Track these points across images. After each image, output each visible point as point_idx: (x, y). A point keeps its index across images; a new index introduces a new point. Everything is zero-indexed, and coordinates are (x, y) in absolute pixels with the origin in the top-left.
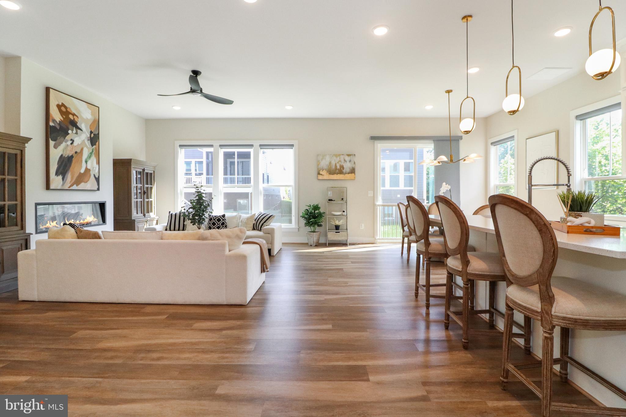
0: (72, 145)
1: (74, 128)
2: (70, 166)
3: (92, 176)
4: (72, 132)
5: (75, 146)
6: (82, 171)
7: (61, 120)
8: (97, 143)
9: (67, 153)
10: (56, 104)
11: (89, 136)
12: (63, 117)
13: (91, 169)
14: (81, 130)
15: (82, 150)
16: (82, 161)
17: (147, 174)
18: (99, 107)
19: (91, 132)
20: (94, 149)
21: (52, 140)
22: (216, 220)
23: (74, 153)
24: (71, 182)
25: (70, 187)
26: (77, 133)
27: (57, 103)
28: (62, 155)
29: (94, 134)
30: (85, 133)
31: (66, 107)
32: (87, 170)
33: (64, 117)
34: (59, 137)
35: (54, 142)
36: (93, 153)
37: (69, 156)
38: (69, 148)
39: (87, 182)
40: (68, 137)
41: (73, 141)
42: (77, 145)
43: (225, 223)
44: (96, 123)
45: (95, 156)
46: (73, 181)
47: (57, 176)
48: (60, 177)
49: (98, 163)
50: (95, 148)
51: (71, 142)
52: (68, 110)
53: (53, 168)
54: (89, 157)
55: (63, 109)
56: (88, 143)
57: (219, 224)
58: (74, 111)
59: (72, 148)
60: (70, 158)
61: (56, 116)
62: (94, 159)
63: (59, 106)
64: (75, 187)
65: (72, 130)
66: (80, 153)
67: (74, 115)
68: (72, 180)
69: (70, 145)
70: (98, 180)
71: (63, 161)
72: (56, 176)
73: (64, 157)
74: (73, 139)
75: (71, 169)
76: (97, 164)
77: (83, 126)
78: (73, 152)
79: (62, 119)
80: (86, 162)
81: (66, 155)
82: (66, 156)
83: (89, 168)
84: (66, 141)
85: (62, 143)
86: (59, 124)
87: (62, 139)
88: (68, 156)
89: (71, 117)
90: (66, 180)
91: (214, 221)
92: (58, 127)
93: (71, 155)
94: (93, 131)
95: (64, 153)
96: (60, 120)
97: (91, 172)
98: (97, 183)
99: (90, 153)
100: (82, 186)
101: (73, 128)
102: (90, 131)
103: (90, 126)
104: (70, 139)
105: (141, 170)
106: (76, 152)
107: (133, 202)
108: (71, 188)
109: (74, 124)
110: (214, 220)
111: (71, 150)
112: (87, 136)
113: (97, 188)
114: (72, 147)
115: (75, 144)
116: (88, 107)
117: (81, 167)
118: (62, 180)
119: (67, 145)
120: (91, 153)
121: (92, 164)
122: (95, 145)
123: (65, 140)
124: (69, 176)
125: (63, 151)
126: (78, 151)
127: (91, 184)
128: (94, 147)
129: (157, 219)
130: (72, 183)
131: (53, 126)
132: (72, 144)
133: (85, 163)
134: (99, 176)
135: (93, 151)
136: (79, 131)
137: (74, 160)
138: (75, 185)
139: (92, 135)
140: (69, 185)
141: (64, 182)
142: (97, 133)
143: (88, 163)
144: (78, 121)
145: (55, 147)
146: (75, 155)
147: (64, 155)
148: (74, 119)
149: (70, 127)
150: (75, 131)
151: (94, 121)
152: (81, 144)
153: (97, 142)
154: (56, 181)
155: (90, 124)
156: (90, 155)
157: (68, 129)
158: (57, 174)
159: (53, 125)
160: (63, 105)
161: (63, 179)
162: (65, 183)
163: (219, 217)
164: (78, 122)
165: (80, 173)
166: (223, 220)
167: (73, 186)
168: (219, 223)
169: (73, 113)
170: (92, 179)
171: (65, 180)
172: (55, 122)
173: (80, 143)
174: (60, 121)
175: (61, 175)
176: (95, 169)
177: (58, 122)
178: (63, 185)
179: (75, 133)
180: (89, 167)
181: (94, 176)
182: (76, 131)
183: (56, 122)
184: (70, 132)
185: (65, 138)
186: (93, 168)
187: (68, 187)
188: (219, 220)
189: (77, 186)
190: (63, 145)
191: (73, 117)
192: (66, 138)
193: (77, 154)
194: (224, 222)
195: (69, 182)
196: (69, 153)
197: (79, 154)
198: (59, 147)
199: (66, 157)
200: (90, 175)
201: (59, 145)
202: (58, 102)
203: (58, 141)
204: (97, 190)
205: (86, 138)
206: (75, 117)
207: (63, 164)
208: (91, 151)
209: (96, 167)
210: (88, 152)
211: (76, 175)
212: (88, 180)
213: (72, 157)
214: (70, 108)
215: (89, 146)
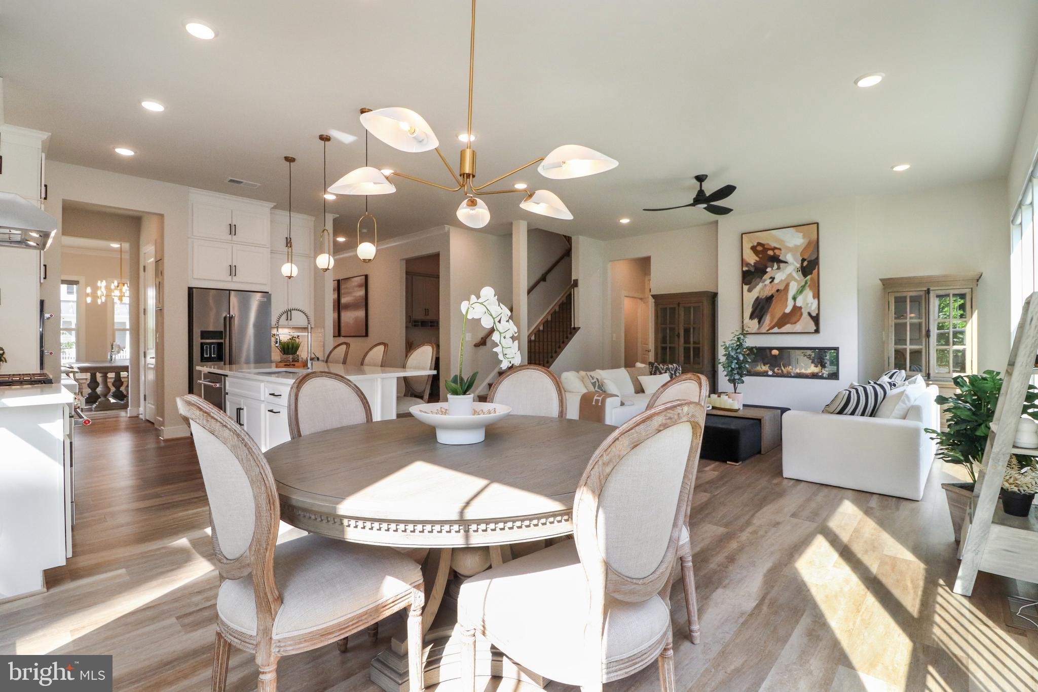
0: (773, 283)
1: (775, 263)
2: (769, 306)
3: (805, 315)
4: (772, 269)
5: (777, 283)
6: (788, 310)
7: (756, 261)
8: (815, 272)
9: (765, 294)
10: (750, 247)
11: (798, 265)
12: (759, 257)
13: (803, 307)
14: (786, 262)
15: (787, 286)
16: (787, 299)
18: (817, 223)
19: (803, 260)
20: (809, 279)
21: (745, 285)
23: (775, 291)
24: (770, 324)
25: (768, 331)
26: (779, 268)
27: (751, 245)
28: (758, 297)
29: (808, 262)
30: (793, 263)
31: (763, 245)
32: (797, 310)
33: (761, 256)
34: (754, 279)
35: (748, 286)
36: (808, 285)
37: (768, 296)
38: (768, 288)
39: (795, 323)
40: (766, 277)
41: (773, 279)
42: (780, 282)
44: (815, 246)
45: (811, 290)
46: (773, 324)
47: (753, 321)
48: (756, 321)
49: (817, 296)
50: (811, 279)
51: (771, 280)
52: (766, 246)
53: (748, 311)
54: (801, 291)
55: (759, 248)
56: (798, 276)
58: (773, 245)
59: (772, 287)
60: (770, 299)
61: (752, 258)
62: (809, 294)
63: (753, 248)
64: (776, 330)
65: (772, 267)
66: (784, 290)
67: (774, 249)
68: (771, 322)
69: (769, 284)
70: (816, 319)
71: (759, 303)
72: (751, 320)
73: (761, 299)
74: (773, 277)
75: (771, 309)
76: (814, 298)
77: (789, 258)
78: (773, 291)
79: (758, 259)
80: (794, 299)
81: (763, 296)
82: (764, 297)
83: (800, 306)
84: (765, 280)
85: (758, 284)
86: (754, 266)
87: (758, 280)
88: (766, 296)
89: (770, 253)
90: (764, 322)
92: (752, 269)
93: (770, 295)
94: (805, 258)
95: (761, 294)
97: (803, 310)
98: (815, 322)
99: (802, 287)
100: (787, 328)
102: (801, 258)
103: (802, 252)
104: (769, 278)
106: (778, 291)
108: (770, 331)
109: (776, 260)
111: (771, 289)
112: (796, 267)
114: (771, 286)
115: (776, 281)
116: (797, 231)
117: (786, 306)
119: (765, 285)
120: (803, 287)
121: (807, 301)
122: (811, 273)
123: (762, 280)
124: (767, 320)
125: (760, 293)
126: (781, 287)
127: (805, 323)
128: (809, 277)
130: (771, 326)
132: (771, 282)
133: (793, 301)
134: (818, 315)
135: (806, 283)
136: (782, 265)
137: (775, 299)
138: (776, 328)
139: (805, 263)
140: (768, 328)
141: (760, 325)
142: (813, 258)
143: (798, 299)
144: (781, 253)
145: (750, 290)
146: (776, 294)
147: (761, 297)
148: (775, 253)
149: (769, 264)
150: (776, 266)
151: (809, 244)
152: (785, 279)
153: (814, 269)
154: (753, 325)
156: (801, 289)
157: (767, 267)
158: (752, 317)
159: (747, 269)
160: (759, 244)
161: (759, 322)
162: (761, 327)
164: (781, 255)
165: (784, 313)
167: (774, 329)
169: (773, 247)
170: (806, 319)
171: (762, 322)
172: (749, 265)
173: (783, 279)
174: (755, 263)
175: (756, 319)
176: (809, 305)
177: (753, 264)
178: (759, 328)
179: (777, 269)
180: (799, 304)
181: (809, 314)
182: (778, 266)
183: (750, 265)
184: (769, 270)
185: (762, 278)
186: (808, 304)
187: (766, 330)
189: (779, 328)
190: (761, 285)
191: (774, 251)
192: (763, 278)
195: (768, 325)
196: (767, 292)
197: (782, 292)
198: (755, 289)
200: (801, 314)
201: (755, 287)
202: (752, 243)
203: (753, 284)
204: (814, 331)
205: (794, 270)
206: (776, 251)
207: (760, 307)
208: (803, 284)
209: (812, 303)
210: (798, 285)
211: (778, 315)
212: (798, 321)
213: (772, 296)
214: (768, 244)
215: (798, 279)
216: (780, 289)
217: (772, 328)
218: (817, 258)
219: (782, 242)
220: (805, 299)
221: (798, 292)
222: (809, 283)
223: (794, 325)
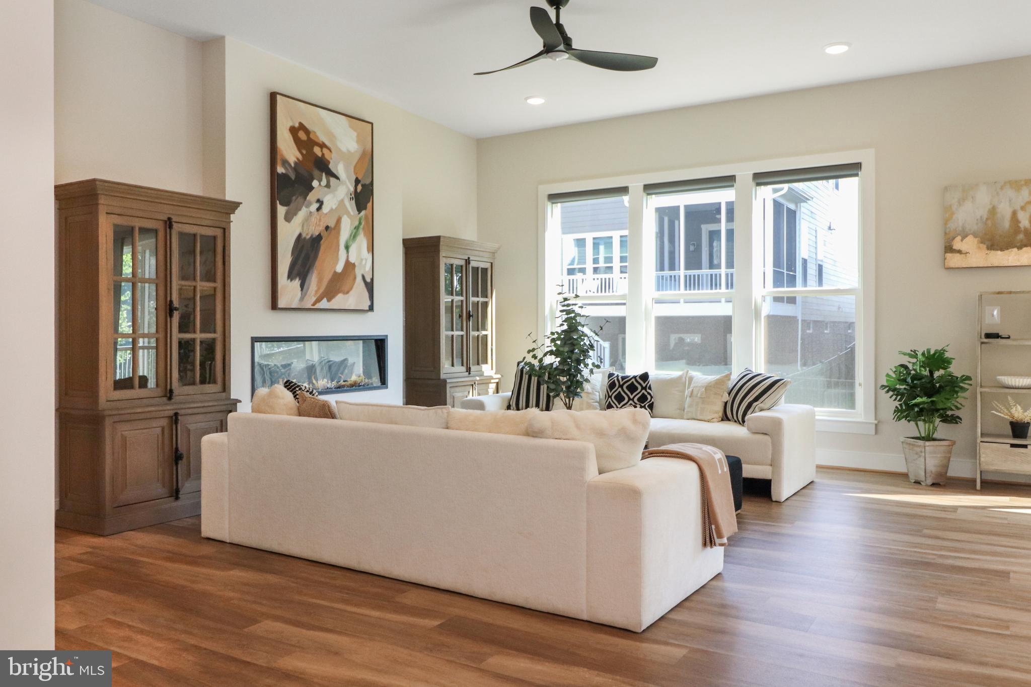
0: (320, 212)
1: (324, 174)
2: (316, 257)
3: (359, 279)
4: (320, 184)
5: (326, 214)
6: (339, 268)
7: (298, 159)
8: (370, 205)
9: (310, 230)
10: (289, 126)
11: (352, 189)
12: (302, 154)
13: (356, 264)
14: (337, 178)
15: (339, 221)
16: (338, 246)
17: (476, 269)
18: (372, 124)
19: (357, 181)
20: (363, 217)
21: (281, 204)
22: (625, 387)
23: (324, 228)
24: (316, 292)
25: (313, 305)
26: (328, 186)
27: (290, 124)
28: (300, 235)
29: (362, 186)
30: (346, 184)
31: (307, 132)
32: (349, 267)
33: (304, 152)
34: (293, 196)
35: (286, 208)
36: (362, 227)
37: (314, 236)
38: (314, 220)
39: (348, 292)
40: (312, 196)
41: (320, 202)
42: (329, 212)
43: (649, 397)
44: (368, 159)
45: (365, 235)
46: (321, 291)
47: (291, 281)
48: (297, 282)
49: (371, 249)
50: (366, 216)
51: (317, 205)
52: (312, 136)
53: (284, 263)
54: (354, 236)
55: (302, 135)
56: (351, 206)
57: (633, 400)
58: (322, 138)
59: (320, 220)
60: (316, 240)
61: (290, 152)
62: (362, 241)
63: (293, 131)
64: (324, 304)
65: (320, 181)
66: (334, 229)
67: (323, 146)
68: (318, 289)
69: (316, 213)
70: (370, 287)
71: (303, 246)
72: (289, 280)
73: (305, 238)
74: (321, 200)
75: (317, 263)
76: (368, 253)
77: (340, 169)
78: (321, 228)
79: (300, 157)
80: (347, 248)
81: (307, 234)
82: (308, 237)
83: (353, 262)
84: (310, 204)
85: (300, 210)
86: (295, 169)
87: (300, 199)
88: (312, 236)
89: (317, 150)
90: (308, 289)
91: (620, 389)
92: (293, 176)
93: (317, 234)
94: (360, 178)
95: (305, 228)
96: (296, 160)
97: (357, 270)
98: (369, 292)
99: (355, 228)
100: (339, 301)
101: (322, 176)
102: (355, 178)
103: (355, 167)
104: (316, 201)
105: (463, 263)
106: (327, 228)
107: (444, 338)
108: (317, 306)
109: (323, 166)
110: (621, 386)
111: (318, 223)
112: (349, 189)
113: (369, 306)
114: (318, 217)
115: (325, 209)
116: (351, 127)
117: (337, 259)
118: (300, 289)
119: (311, 212)
120: (357, 228)
121: (359, 253)
122: (365, 208)
123: (306, 202)
124: (313, 281)
125: (303, 227)
126: (332, 224)
127: (356, 296)
128: (363, 213)
129: (497, 381)
130: (318, 295)
131: (282, 173)
132: (319, 209)
133: (345, 251)
134: (372, 279)
135: (360, 223)
136: (332, 180)
137: (324, 245)
138: (325, 300)
139: (359, 188)
140: (314, 299)
141: (303, 293)
142: (368, 182)
143: (351, 250)
144: (331, 159)
145: (288, 218)
146: (324, 234)
147: (304, 235)
148: (323, 154)
149: (316, 172)
150: (324, 182)
151: (364, 154)
152: (336, 208)
153: (369, 201)
154: (289, 291)
155: (354, 163)
156: (354, 231)
157: (312, 179)
158: (291, 276)
159: (284, 171)
160: (302, 127)
161: (302, 286)
162: (306, 294)
163: (633, 380)
164: (331, 161)
165: (335, 273)
166: (643, 388)
167: (321, 302)
168: (632, 397)
169: (321, 143)
170: (359, 286)
171: (305, 287)
172: (287, 166)
173: (334, 207)
174: (296, 163)
175: (297, 279)
176: (364, 262)
177: (293, 165)
178: (302, 299)
179: (326, 186)
180: (352, 259)
181: (363, 277)
182: (327, 182)
183: (290, 164)
184: (315, 183)
185: (305, 198)
186: (362, 260)
187: (312, 303)
188: (632, 388)
189: (329, 300)
190: (302, 214)
191: (322, 151)
192: (308, 198)
193: (328, 231)
194: (646, 393)
195: (313, 292)
196: (314, 230)
197: (332, 230)
198: (295, 217)
199: (308, 239)
200: (355, 278)
201: (295, 214)
202: (292, 119)
203: (292, 205)
204: (368, 309)
205: (347, 194)
206: (325, 151)
207: (303, 255)
208: (357, 223)
209: (366, 260)
210: (351, 225)
211: (327, 277)
212: (351, 289)
213: (319, 237)
214: (315, 132)
215: (352, 213)
216: (329, 226)
217: (318, 300)
218: (372, 183)
219: (332, 136)
220: (359, 249)
221: (351, 236)
222: (363, 223)
223: (347, 295)
